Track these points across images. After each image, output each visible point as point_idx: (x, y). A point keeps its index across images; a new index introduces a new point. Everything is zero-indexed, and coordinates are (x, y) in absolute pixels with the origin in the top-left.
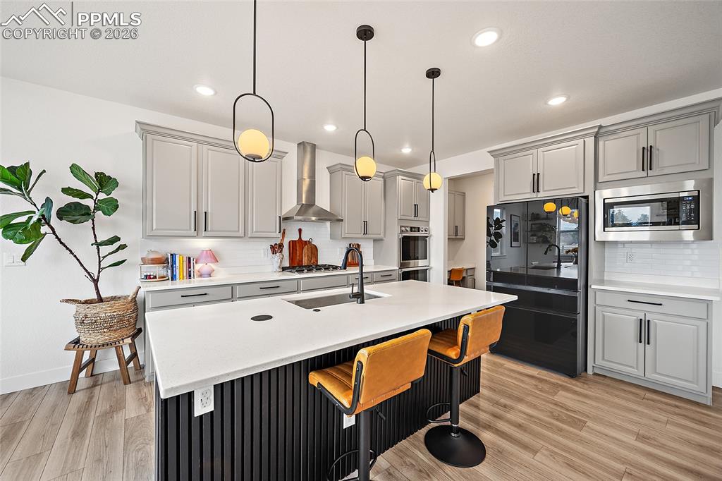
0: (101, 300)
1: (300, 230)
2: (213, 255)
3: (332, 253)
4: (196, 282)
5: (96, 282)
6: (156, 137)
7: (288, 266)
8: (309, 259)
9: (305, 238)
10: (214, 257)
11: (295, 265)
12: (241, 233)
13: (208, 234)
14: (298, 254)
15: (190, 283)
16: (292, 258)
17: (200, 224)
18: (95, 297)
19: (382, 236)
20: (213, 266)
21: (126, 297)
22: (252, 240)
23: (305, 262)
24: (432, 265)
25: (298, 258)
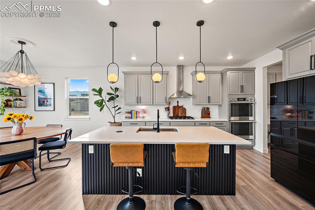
0: (115, 123)
1: (178, 102)
2: (144, 111)
3: (194, 112)
4: (139, 120)
5: (114, 117)
6: (126, 75)
7: (172, 116)
8: (182, 114)
9: (180, 105)
10: (144, 112)
11: (176, 116)
12: (152, 103)
13: (141, 104)
14: (177, 111)
15: (137, 120)
16: (174, 113)
17: (139, 101)
18: (114, 122)
19: (221, 103)
20: (145, 115)
21: (119, 123)
22: (155, 106)
23: (180, 115)
24: (256, 120)
25: (177, 113)
